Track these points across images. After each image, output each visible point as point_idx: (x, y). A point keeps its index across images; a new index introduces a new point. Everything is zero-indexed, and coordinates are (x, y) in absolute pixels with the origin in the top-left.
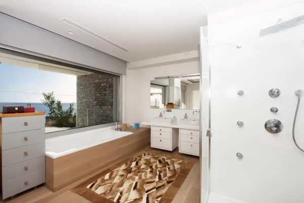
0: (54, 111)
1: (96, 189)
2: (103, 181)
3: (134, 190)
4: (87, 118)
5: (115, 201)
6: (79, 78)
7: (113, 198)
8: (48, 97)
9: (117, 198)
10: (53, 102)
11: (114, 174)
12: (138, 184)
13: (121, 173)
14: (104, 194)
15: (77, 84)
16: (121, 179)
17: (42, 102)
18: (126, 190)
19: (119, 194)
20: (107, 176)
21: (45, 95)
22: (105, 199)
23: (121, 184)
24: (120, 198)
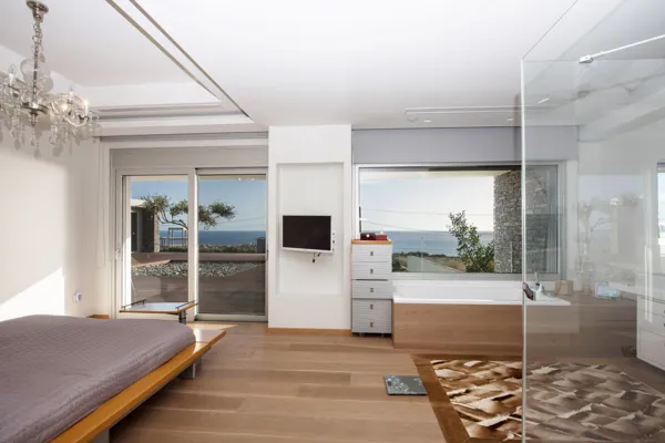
0: (465, 246)
1: (440, 368)
2: (461, 365)
3: (494, 400)
4: (510, 261)
5: (449, 393)
6: (498, 180)
7: (450, 390)
8: (457, 221)
9: (456, 392)
10: (464, 228)
11: (487, 366)
12: (512, 399)
13: (498, 370)
14: (444, 378)
15: (495, 192)
16: (490, 377)
17: (447, 230)
18: (481, 392)
19: (463, 390)
20: (470, 364)
21: (452, 217)
22: (439, 384)
23: (480, 383)
24: (460, 395)
